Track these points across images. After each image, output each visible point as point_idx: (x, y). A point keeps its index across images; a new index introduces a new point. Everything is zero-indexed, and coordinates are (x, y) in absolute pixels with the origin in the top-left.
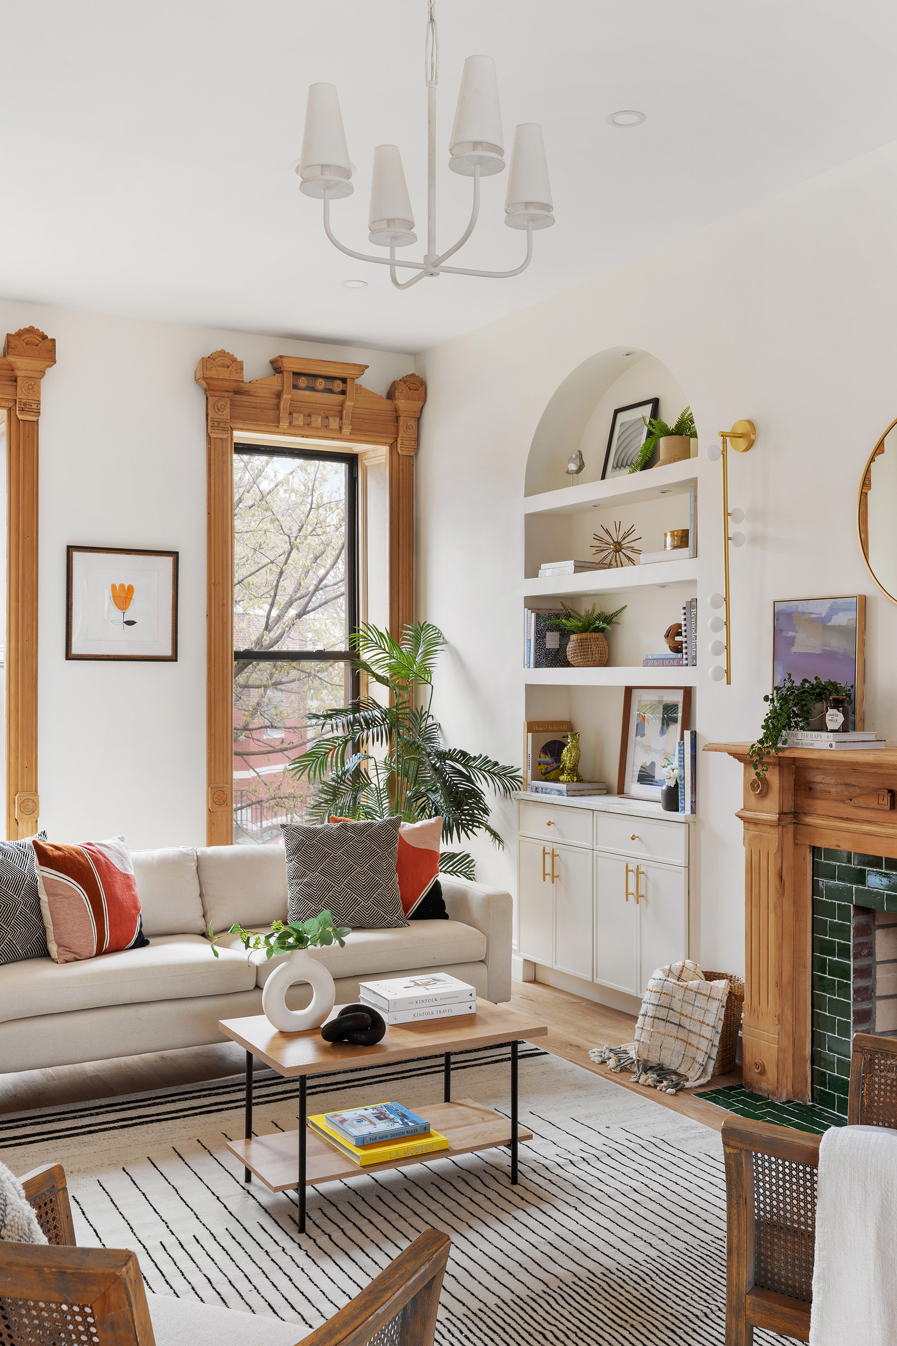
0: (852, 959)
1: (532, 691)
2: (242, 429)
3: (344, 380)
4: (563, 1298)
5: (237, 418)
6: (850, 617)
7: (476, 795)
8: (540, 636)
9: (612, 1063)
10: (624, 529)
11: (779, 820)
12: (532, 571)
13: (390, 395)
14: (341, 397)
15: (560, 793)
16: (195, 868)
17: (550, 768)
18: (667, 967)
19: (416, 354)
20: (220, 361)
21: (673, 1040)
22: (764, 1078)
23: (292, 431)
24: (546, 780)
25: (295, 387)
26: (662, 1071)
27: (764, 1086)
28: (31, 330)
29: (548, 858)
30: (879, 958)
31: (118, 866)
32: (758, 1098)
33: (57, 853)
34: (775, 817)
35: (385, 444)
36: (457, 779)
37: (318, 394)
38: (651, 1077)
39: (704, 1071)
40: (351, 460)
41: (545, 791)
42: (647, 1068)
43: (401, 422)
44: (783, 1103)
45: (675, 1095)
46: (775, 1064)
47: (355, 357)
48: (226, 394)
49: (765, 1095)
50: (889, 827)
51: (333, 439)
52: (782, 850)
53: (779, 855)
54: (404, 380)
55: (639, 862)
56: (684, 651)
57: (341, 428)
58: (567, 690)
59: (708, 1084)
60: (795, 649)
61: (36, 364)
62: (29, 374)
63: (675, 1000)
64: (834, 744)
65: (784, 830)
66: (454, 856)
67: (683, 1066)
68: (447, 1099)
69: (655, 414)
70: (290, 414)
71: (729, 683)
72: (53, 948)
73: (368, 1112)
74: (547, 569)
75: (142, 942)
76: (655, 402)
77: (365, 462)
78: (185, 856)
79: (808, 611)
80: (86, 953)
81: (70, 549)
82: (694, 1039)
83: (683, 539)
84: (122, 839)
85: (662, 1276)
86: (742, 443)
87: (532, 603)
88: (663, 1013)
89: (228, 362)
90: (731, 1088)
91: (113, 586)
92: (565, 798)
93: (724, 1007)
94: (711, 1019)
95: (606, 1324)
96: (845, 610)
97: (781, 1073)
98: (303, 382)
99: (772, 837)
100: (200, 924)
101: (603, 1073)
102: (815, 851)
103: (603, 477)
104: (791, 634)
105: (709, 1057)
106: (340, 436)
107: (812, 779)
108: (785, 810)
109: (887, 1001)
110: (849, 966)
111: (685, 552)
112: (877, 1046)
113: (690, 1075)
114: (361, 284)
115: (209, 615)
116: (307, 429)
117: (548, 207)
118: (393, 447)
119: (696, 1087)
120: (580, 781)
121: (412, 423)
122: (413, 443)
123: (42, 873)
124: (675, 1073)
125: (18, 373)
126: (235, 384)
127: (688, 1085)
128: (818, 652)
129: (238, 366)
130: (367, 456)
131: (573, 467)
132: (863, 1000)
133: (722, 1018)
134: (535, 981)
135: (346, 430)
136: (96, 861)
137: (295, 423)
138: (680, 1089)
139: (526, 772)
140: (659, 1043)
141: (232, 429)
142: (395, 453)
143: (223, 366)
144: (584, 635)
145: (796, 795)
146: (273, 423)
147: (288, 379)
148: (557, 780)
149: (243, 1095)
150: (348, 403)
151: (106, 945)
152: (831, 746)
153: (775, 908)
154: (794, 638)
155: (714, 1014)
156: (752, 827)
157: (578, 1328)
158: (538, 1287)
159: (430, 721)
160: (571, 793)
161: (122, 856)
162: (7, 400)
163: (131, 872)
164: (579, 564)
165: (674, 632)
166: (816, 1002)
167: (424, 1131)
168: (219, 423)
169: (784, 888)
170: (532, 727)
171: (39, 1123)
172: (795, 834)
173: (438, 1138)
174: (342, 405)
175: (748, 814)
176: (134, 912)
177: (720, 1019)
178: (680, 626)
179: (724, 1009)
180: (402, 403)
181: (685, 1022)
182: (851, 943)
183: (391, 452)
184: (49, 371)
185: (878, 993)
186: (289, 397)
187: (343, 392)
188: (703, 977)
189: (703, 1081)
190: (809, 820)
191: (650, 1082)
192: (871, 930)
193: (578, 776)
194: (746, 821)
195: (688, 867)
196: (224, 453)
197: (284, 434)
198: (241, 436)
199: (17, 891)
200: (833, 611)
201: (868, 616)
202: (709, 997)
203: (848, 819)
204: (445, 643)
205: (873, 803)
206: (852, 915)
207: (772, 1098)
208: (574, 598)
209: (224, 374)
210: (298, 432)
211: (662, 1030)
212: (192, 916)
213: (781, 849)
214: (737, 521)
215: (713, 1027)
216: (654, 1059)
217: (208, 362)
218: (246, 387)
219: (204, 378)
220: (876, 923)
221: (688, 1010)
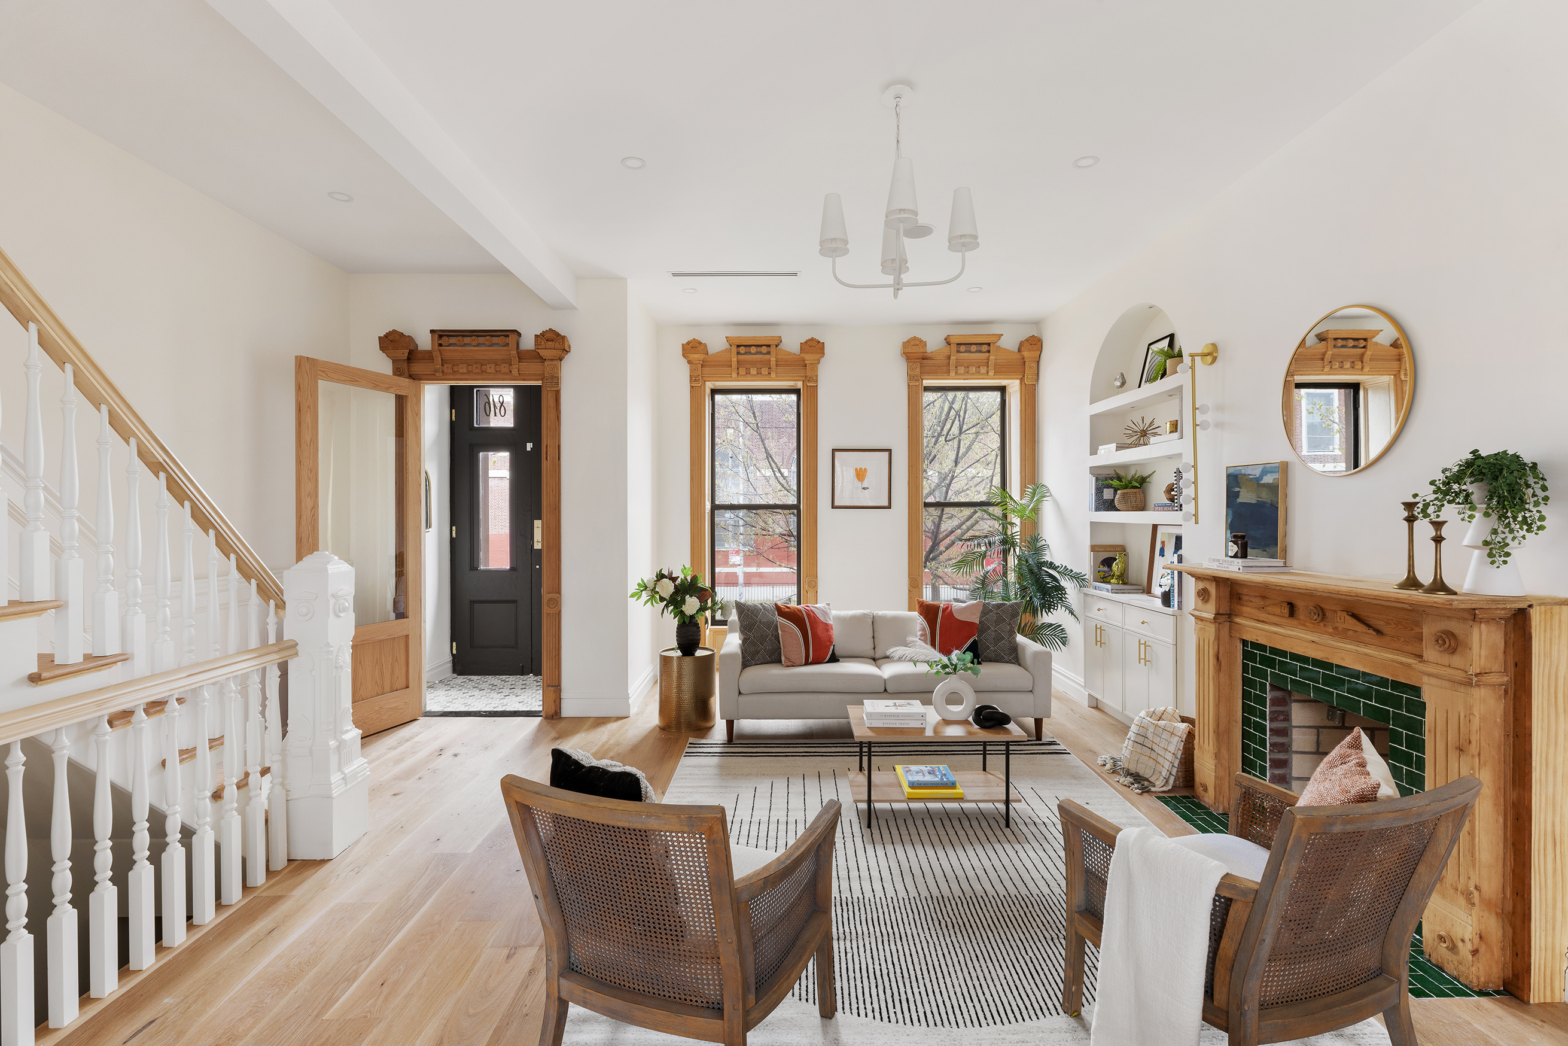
0: (1268, 721)
1: (1093, 525)
2: (928, 379)
3: (989, 344)
4: (968, 904)
5: (925, 373)
6: (1275, 477)
7: (1060, 589)
8: (1099, 491)
9: (1108, 766)
10: (1147, 422)
11: (1214, 618)
12: (1094, 451)
13: (1019, 350)
14: (987, 354)
15: (1108, 590)
16: (871, 622)
17: (1107, 575)
18: (1152, 710)
19: (1037, 323)
20: (912, 343)
21: (1147, 758)
22: (1206, 795)
23: (958, 377)
24: (1104, 582)
25: (958, 352)
26: (1137, 778)
27: (1206, 799)
28: (812, 339)
29: (1098, 630)
30: (1294, 723)
31: (822, 619)
32: (1200, 806)
33: (787, 610)
34: (1211, 616)
35: (1017, 379)
36: (1048, 580)
37: (973, 354)
38: (1129, 779)
39: (1167, 782)
40: (1002, 390)
41: (1100, 589)
42: (1129, 773)
43: (1026, 365)
44: (1220, 814)
45: (1141, 794)
46: (1213, 786)
47: (995, 330)
48: (918, 360)
49: (1207, 806)
50: (1289, 629)
51: (983, 379)
52: (1219, 640)
53: (1216, 643)
54: (1027, 340)
55: (1146, 639)
56: (1176, 501)
57: (988, 372)
58: (1122, 526)
59: (1169, 791)
60: (1239, 500)
61: (817, 356)
62: (811, 362)
63: (1149, 732)
64: (1241, 568)
65: (1221, 626)
66: (1051, 625)
67: (1154, 776)
68: (984, 769)
69: (1171, 345)
70: (956, 367)
71: (1197, 522)
72: (783, 658)
73: (925, 768)
74: (1102, 449)
75: (834, 659)
76: (1172, 337)
77: (1008, 390)
78: (865, 615)
79: (1247, 473)
80: (798, 663)
81: (834, 451)
82: (1160, 760)
83: (1175, 427)
84: (828, 604)
85: (1042, 907)
86: (1209, 359)
87: (1093, 470)
88: (1140, 740)
89: (918, 343)
90: (1185, 797)
91: (856, 469)
92: (1110, 594)
93: (1182, 741)
94: (1172, 748)
95: (983, 927)
96: (1271, 472)
97: (1218, 793)
98: (963, 348)
99: (1211, 629)
100: (871, 653)
101: (1099, 772)
102: (1245, 643)
103: (1139, 387)
104: (1237, 489)
105: (1170, 773)
106: (987, 377)
107: (1241, 592)
108: (1221, 612)
109: (1303, 755)
110: (1266, 726)
111: (1176, 435)
112: (1250, 784)
113: (1157, 783)
114: (978, 289)
115: (909, 483)
116: (967, 375)
117: (976, 237)
118: (1022, 380)
119: (1159, 792)
120: (1124, 583)
121: (1034, 365)
122: (1034, 377)
123: (781, 620)
124: (1147, 780)
125: (806, 362)
126: (923, 354)
127: (1153, 789)
128: (1254, 502)
129: (924, 344)
130: (1010, 386)
131: (1118, 384)
132: (1279, 752)
133: (1181, 749)
134: (1097, 708)
135: (991, 373)
136: (808, 615)
137: (959, 372)
138: (1145, 791)
139: (1090, 576)
140: (1137, 758)
141: (922, 379)
142: (1023, 383)
143: (915, 345)
144: (1125, 491)
145: (1231, 602)
146: (946, 373)
147: (954, 348)
148: (1109, 583)
149: (858, 749)
150: (991, 358)
151: (810, 660)
152: (1239, 569)
153: (1213, 678)
154: (1239, 492)
155: (1175, 746)
156: (1200, 622)
157: (964, 924)
158: (957, 892)
159: (1043, 543)
160: (1114, 591)
161: (825, 613)
162: (802, 376)
163: (830, 622)
164: (1119, 445)
165: (1170, 489)
166: (1245, 748)
167: (953, 785)
168: (914, 377)
169: (1220, 666)
170: (1094, 548)
171: (767, 747)
172: (1230, 629)
173: (959, 790)
174: (988, 359)
175: (1197, 613)
176: (828, 643)
177: (1179, 749)
178: (1173, 484)
179: (1183, 743)
180: (1026, 354)
181: (1155, 747)
182: (1267, 710)
183: (1021, 384)
184: (823, 360)
185: (1294, 749)
186: (955, 358)
187: (989, 351)
188: (1179, 719)
189: (1164, 789)
190: (1238, 620)
191: (1126, 783)
192: (1287, 702)
193: (1122, 580)
194: (1196, 617)
195: (1176, 645)
196: (917, 393)
197: (953, 379)
198: (927, 383)
199: (769, 628)
200: (1265, 472)
201: (1289, 478)
202: (1172, 733)
203: (1263, 622)
204: (1051, 495)
205: (1277, 610)
206: (1268, 690)
207: (1212, 810)
208: (1126, 467)
209: (915, 349)
210: (961, 377)
211: (1139, 751)
212: (866, 647)
213: (1218, 638)
214: (1203, 413)
215: (1174, 754)
216: (1133, 770)
217: (905, 345)
218: (929, 355)
219: (904, 353)
220: (1293, 698)
221: (1157, 740)
